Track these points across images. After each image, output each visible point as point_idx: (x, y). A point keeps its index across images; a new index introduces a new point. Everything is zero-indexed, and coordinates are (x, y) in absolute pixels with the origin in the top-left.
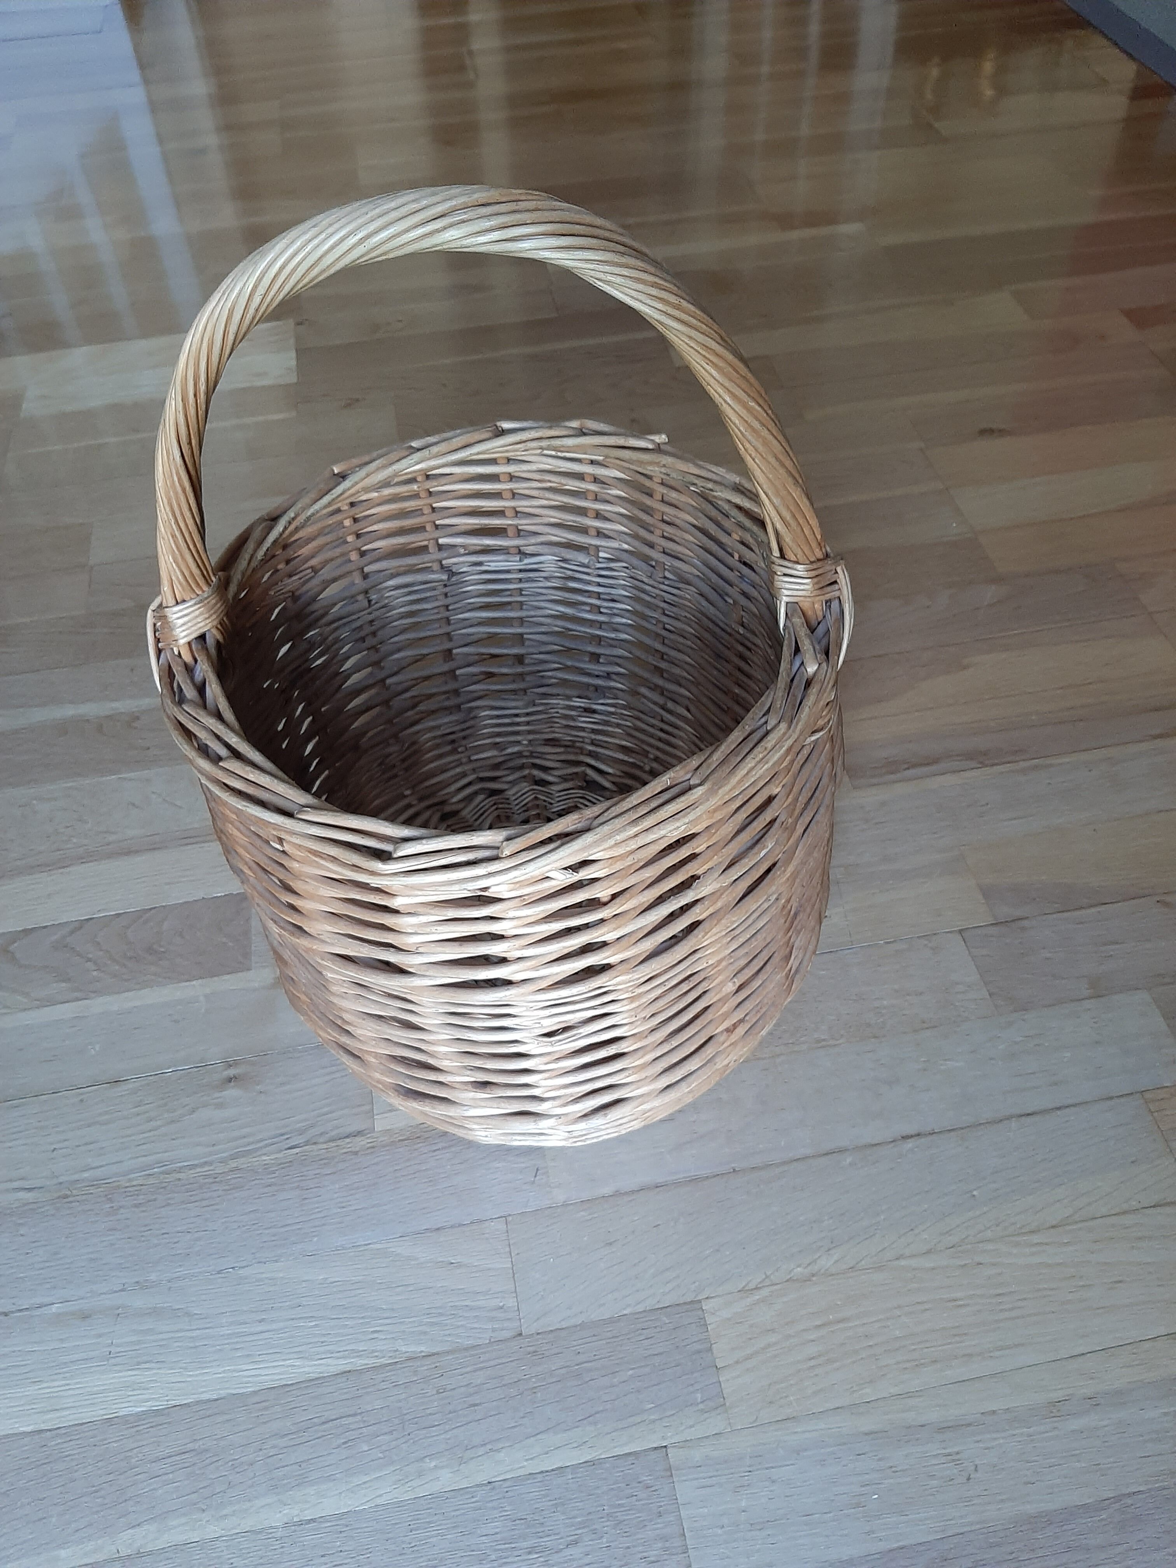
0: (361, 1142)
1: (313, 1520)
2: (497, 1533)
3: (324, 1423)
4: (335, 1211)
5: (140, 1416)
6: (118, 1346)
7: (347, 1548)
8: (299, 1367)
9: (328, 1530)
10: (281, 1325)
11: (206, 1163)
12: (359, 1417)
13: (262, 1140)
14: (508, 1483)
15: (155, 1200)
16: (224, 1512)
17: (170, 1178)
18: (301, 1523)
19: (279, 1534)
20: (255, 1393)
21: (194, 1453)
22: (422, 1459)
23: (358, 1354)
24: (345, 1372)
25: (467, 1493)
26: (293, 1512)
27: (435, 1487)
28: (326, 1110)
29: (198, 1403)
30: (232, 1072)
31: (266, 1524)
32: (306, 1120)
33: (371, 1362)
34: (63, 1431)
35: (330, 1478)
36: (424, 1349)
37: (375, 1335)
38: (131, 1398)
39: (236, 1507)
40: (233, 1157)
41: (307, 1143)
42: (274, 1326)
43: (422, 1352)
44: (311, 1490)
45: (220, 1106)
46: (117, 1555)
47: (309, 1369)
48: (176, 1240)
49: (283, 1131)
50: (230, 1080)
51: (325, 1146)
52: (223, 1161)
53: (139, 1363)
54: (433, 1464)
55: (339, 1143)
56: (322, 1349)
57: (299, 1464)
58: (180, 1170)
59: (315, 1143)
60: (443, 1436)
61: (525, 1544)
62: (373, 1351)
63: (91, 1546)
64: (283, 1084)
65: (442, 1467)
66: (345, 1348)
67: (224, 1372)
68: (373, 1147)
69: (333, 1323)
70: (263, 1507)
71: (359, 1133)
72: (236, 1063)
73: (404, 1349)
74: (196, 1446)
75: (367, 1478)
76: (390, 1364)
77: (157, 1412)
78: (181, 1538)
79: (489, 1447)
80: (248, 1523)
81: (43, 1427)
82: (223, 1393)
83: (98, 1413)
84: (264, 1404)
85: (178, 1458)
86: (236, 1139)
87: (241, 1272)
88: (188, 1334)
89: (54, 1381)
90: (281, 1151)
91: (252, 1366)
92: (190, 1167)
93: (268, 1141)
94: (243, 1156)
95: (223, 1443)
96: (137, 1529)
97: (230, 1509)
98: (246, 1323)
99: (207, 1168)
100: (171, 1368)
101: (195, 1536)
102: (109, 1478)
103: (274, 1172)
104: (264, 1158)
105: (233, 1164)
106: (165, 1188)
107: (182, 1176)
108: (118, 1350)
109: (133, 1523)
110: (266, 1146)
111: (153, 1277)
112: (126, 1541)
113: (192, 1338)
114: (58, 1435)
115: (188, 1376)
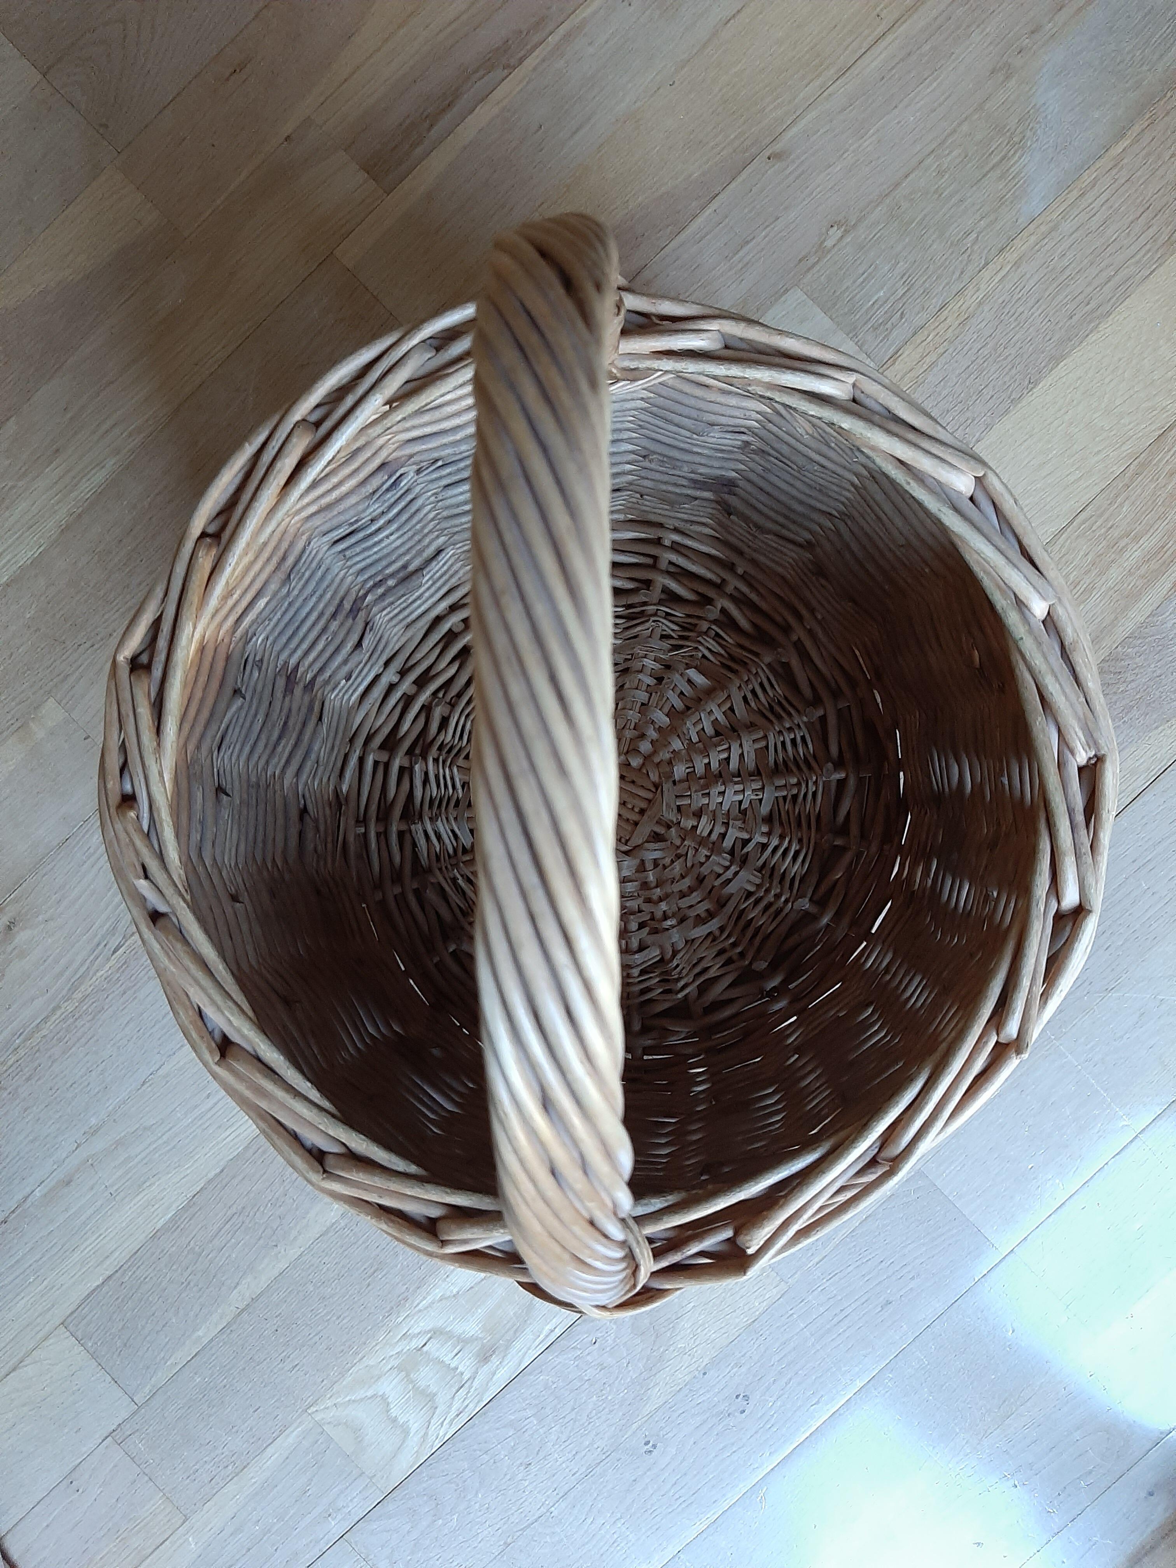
5: (172, 1219)
6: (112, 1186)
11: (55, 1009)
13: (84, 962)
15: (39, 1065)
16: (291, 1237)
17: (35, 1040)
19: (343, 1224)
21: (237, 1215)
29: (210, 1181)
30: (5, 920)
31: (328, 1224)
32: (107, 918)
34: (127, 1265)
38: (157, 1212)
39: (298, 1228)
40: (72, 990)
41: (126, 937)
45: (22, 954)
46: (239, 1311)
48: (86, 1084)
49: (95, 943)
50: (9, 928)
52: (67, 998)
53: (140, 1186)
58: (37, 1029)
63: (215, 1316)
64: (59, 902)
67: (211, 1149)
70: (317, 1215)
74: (234, 1210)
78: (275, 1272)
80: (315, 1232)
81: (109, 1273)
82: (224, 1162)
83: (140, 1238)
85: (227, 1226)
86: (62, 973)
87: (160, 1072)
88: (160, 1142)
89: (86, 1240)
90: (108, 960)
91: (228, 1132)
92: (45, 1020)
93: (92, 958)
94: (81, 984)
95: (252, 1195)
96: (239, 1287)
97: (294, 1233)
98: (196, 1106)
99: (59, 1013)
100: (168, 1173)
101: (283, 1265)
102: (189, 1271)
103: (118, 979)
104: (99, 974)
105: (78, 995)
106: (38, 1050)
107: (44, 1032)
108: (115, 1188)
109: (233, 1285)
110: (92, 963)
111: (93, 1121)
112: (237, 1299)
113: (165, 1142)
114: (125, 1270)
115: (187, 1168)
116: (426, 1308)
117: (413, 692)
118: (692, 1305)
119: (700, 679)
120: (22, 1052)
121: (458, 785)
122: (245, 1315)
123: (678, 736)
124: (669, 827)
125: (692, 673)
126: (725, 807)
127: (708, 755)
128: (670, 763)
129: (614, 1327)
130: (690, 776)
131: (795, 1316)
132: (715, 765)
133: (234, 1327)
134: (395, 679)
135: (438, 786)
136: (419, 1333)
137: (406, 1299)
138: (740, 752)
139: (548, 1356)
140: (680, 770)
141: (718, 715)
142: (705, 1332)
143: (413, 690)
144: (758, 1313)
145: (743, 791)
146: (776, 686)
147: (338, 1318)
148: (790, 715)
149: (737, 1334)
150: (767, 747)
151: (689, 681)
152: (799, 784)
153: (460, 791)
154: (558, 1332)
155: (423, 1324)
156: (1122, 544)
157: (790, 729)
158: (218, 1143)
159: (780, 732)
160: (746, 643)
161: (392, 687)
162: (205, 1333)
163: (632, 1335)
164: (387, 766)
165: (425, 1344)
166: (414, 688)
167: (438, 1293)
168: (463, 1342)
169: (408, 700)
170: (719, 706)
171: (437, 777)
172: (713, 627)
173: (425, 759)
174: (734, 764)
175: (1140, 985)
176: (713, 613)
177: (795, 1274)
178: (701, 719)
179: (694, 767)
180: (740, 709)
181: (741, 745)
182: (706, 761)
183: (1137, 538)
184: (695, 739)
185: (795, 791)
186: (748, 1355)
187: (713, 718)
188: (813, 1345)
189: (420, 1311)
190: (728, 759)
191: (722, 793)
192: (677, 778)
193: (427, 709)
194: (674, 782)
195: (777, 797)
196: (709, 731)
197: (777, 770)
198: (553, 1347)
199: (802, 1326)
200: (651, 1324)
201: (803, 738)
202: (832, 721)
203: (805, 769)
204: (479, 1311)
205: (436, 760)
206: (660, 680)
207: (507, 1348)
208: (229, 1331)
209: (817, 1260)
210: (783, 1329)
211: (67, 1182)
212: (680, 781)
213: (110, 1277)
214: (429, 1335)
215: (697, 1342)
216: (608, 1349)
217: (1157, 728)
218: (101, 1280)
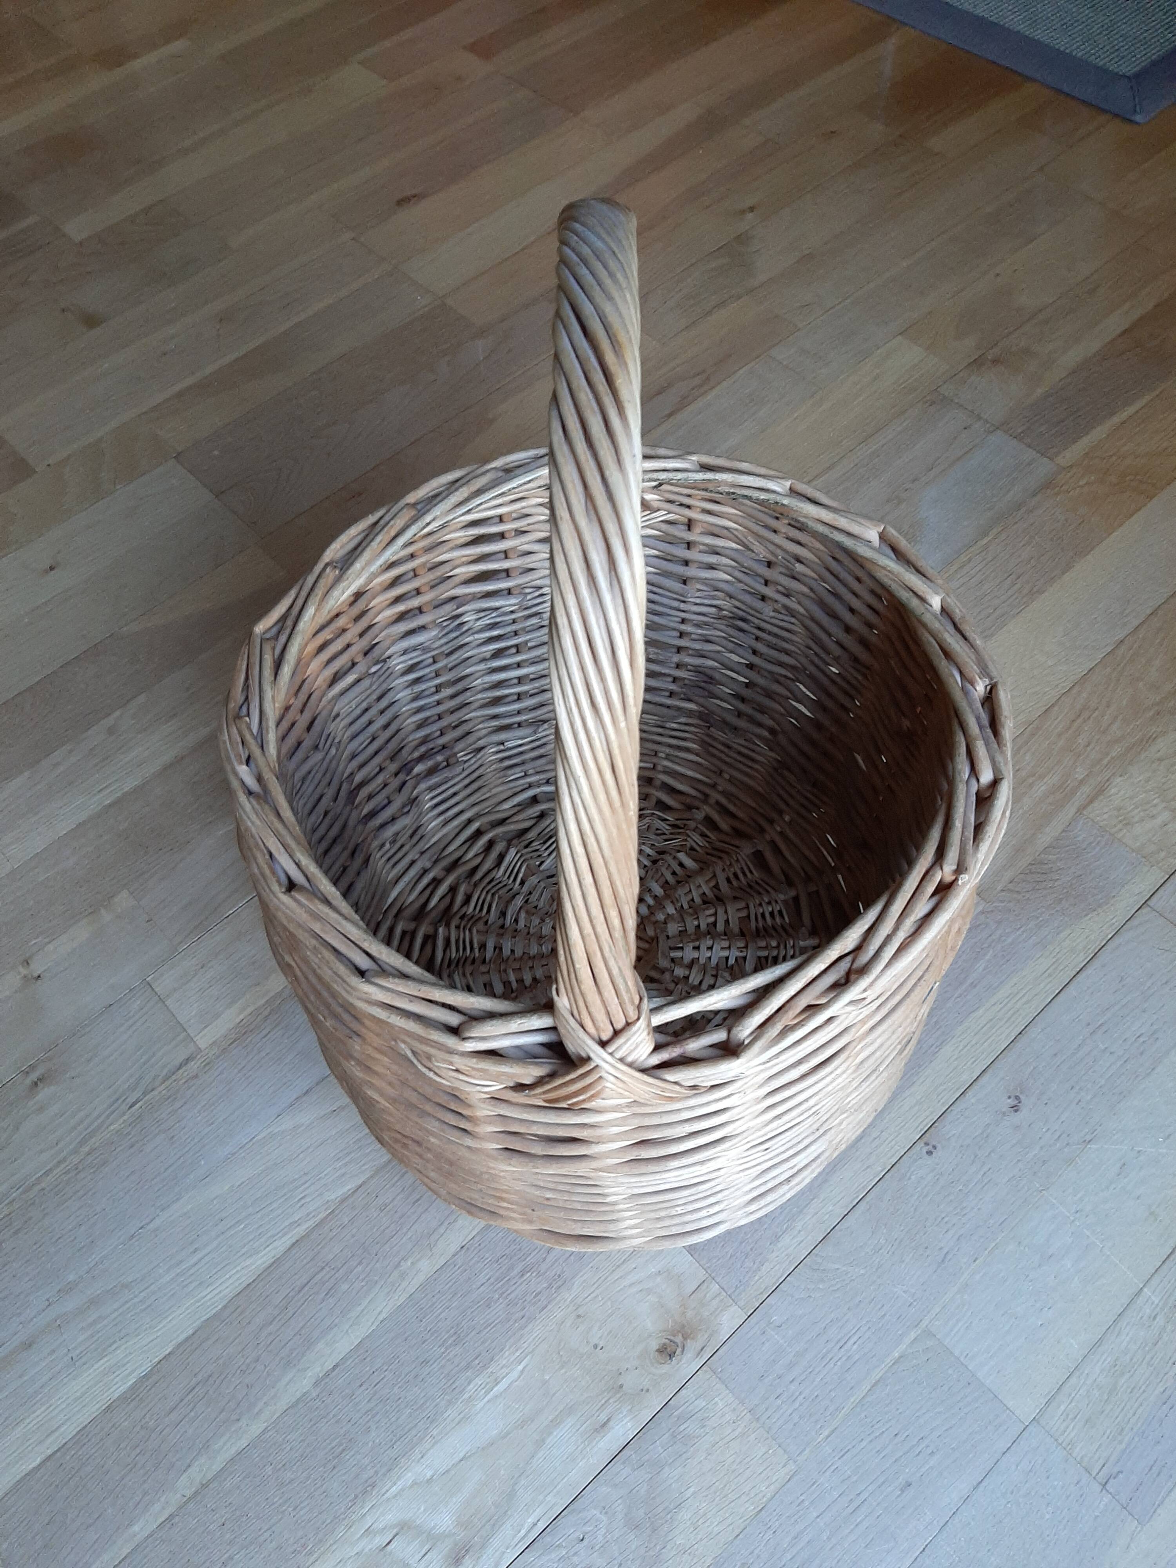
0: (193, 1066)
1: (335, 1367)
2: (489, 1279)
3: (300, 1291)
4: (206, 1131)
5: (133, 1388)
6: (75, 1348)
7: (376, 1367)
8: (252, 1264)
9: (353, 1365)
10: (215, 1243)
11: (59, 1162)
12: (327, 1269)
13: (99, 1116)
14: (477, 1239)
15: (31, 1218)
16: (256, 1410)
17: (31, 1195)
18: (327, 1375)
19: (314, 1395)
20: (225, 1307)
21: (201, 1385)
22: (398, 1265)
23: (297, 1223)
24: (294, 1244)
25: (449, 1265)
26: (317, 1370)
27: (422, 1277)
28: (145, 1058)
29: (179, 1345)
30: (34, 1076)
31: (298, 1395)
32: (131, 1076)
33: (310, 1224)
34: (71, 1444)
35: (330, 1328)
36: (350, 1186)
37: (303, 1201)
38: (115, 1380)
39: (265, 1399)
40: (82, 1143)
41: (145, 1094)
42: (209, 1249)
43: (349, 1190)
44: (321, 1345)
45: (41, 1109)
46: (185, 1499)
47: (262, 1260)
48: (73, 1238)
49: (114, 1097)
50: (36, 1084)
51: (163, 1086)
52: (75, 1151)
53: (104, 1350)
54: (409, 1263)
55: (174, 1077)
56: (262, 1240)
57: (298, 1333)
58: (38, 1181)
59: (152, 1090)
60: (405, 1239)
61: (515, 1272)
62: (308, 1214)
63: (157, 1507)
64: (89, 1061)
65: (419, 1260)
66: (282, 1228)
67: (187, 1309)
68: (208, 1064)
69: (259, 1215)
70: (287, 1384)
71: (187, 1061)
72: (32, 1067)
73: (333, 1197)
74: (200, 1377)
75: (360, 1308)
76: (330, 1214)
77: (147, 1376)
78: (233, 1451)
79: (446, 1223)
80: (283, 1404)
81: (49, 1452)
82: (198, 1323)
83: (94, 1409)
84: (239, 1310)
85: (190, 1396)
86: (74, 1128)
87: (152, 1226)
88: (136, 1300)
89: (34, 1412)
90: (124, 1114)
91: (209, 1290)
92: (47, 1173)
93: (108, 1112)
94: (91, 1137)
95: (221, 1361)
96: (190, 1470)
97: (261, 1404)
98: (181, 1262)
99: (63, 1166)
100: (137, 1335)
101: (244, 1443)
102: (138, 1450)
103: (128, 1134)
104: (112, 1127)
105: (86, 1149)
106: (33, 1204)
107: (43, 1185)
108: (78, 1352)
109: (183, 1468)
110: (108, 1117)
111: (71, 1277)
112: (186, 1484)
113: (141, 1301)
114: (68, 1450)
115: (158, 1331)
116: (395, 1497)
117: (442, 876)
118: (692, 1490)
119: (688, 862)
120: (16, 1205)
121: (476, 945)
122: (191, 1505)
123: (672, 902)
124: (663, 973)
125: (682, 856)
126: (714, 962)
127: (698, 918)
128: (665, 923)
129: (604, 1518)
130: (682, 933)
131: (807, 1503)
132: (703, 927)
133: (177, 1519)
134: (428, 865)
135: (458, 950)
136: (384, 1529)
137: (373, 1485)
138: (725, 918)
139: (529, 1557)
140: (673, 928)
141: (705, 889)
142: (706, 1524)
143: (442, 874)
144: (765, 1499)
145: (729, 948)
146: (754, 872)
147: (294, 1509)
148: (768, 892)
149: (742, 1527)
150: (748, 916)
151: (681, 865)
152: (778, 947)
153: (477, 951)
154: (541, 1526)
155: (390, 1517)
156: (1031, 780)
157: (769, 903)
158: (198, 1301)
159: (760, 905)
160: (727, 839)
161: (425, 871)
162: (141, 1528)
163: (626, 1528)
164: (413, 934)
165: (390, 1541)
166: (443, 874)
167: (409, 1478)
168: (433, 1539)
169: (436, 882)
170: (706, 882)
171: (457, 941)
172: (699, 826)
173: (448, 925)
174: (720, 927)
175: (1115, 1137)
176: (699, 815)
177: (804, 1450)
178: (690, 891)
179: (685, 926)
180: (724, 887)
181: (726, 912)
182: (696, 923)
183: (1042, 777)
184: (686, 906)
185: (775, 953)
186: (756, 1552)
187: (701, 892)
188: (829, 1538)
189: (388, 1499)
190: (715, 924)
191: (710, 948)
192: (670, 934)
193: (453, 889)
194: (668, 937)
195: (759, 958)
196: (698, 900)
197: (758, 934)
198: (535, 1545)
199: (815, 1515)
200: (646, 1514)
201: (780, 912)
202: (804, 902)
203: (784, 934)
204: (454, 1500)
205: (458, 927)
206: (654, 862)
207: (483, 1546)
208: (168, 1526)
209: (826, 1433)
210: (793, 1520)
211: (28, 1345)
212: (674, 937)
213: (49, 1458)
214: (395, 1531)
215: (699, 1537)
216: (597, 1548)
217: (1086, 915)
218: (38, 1461)
